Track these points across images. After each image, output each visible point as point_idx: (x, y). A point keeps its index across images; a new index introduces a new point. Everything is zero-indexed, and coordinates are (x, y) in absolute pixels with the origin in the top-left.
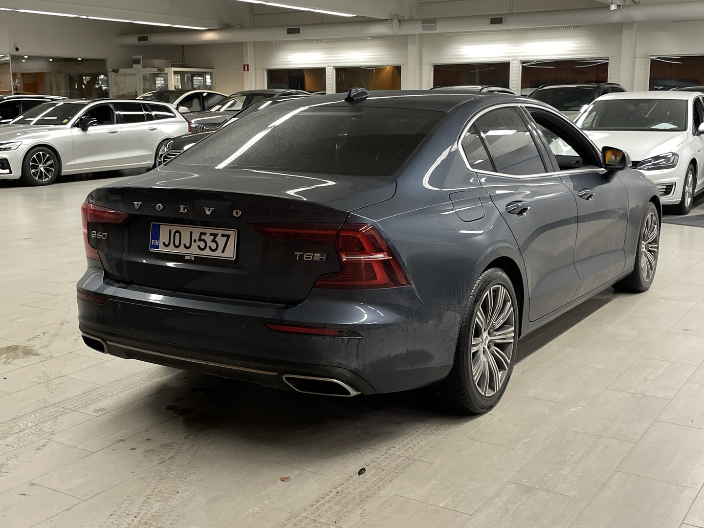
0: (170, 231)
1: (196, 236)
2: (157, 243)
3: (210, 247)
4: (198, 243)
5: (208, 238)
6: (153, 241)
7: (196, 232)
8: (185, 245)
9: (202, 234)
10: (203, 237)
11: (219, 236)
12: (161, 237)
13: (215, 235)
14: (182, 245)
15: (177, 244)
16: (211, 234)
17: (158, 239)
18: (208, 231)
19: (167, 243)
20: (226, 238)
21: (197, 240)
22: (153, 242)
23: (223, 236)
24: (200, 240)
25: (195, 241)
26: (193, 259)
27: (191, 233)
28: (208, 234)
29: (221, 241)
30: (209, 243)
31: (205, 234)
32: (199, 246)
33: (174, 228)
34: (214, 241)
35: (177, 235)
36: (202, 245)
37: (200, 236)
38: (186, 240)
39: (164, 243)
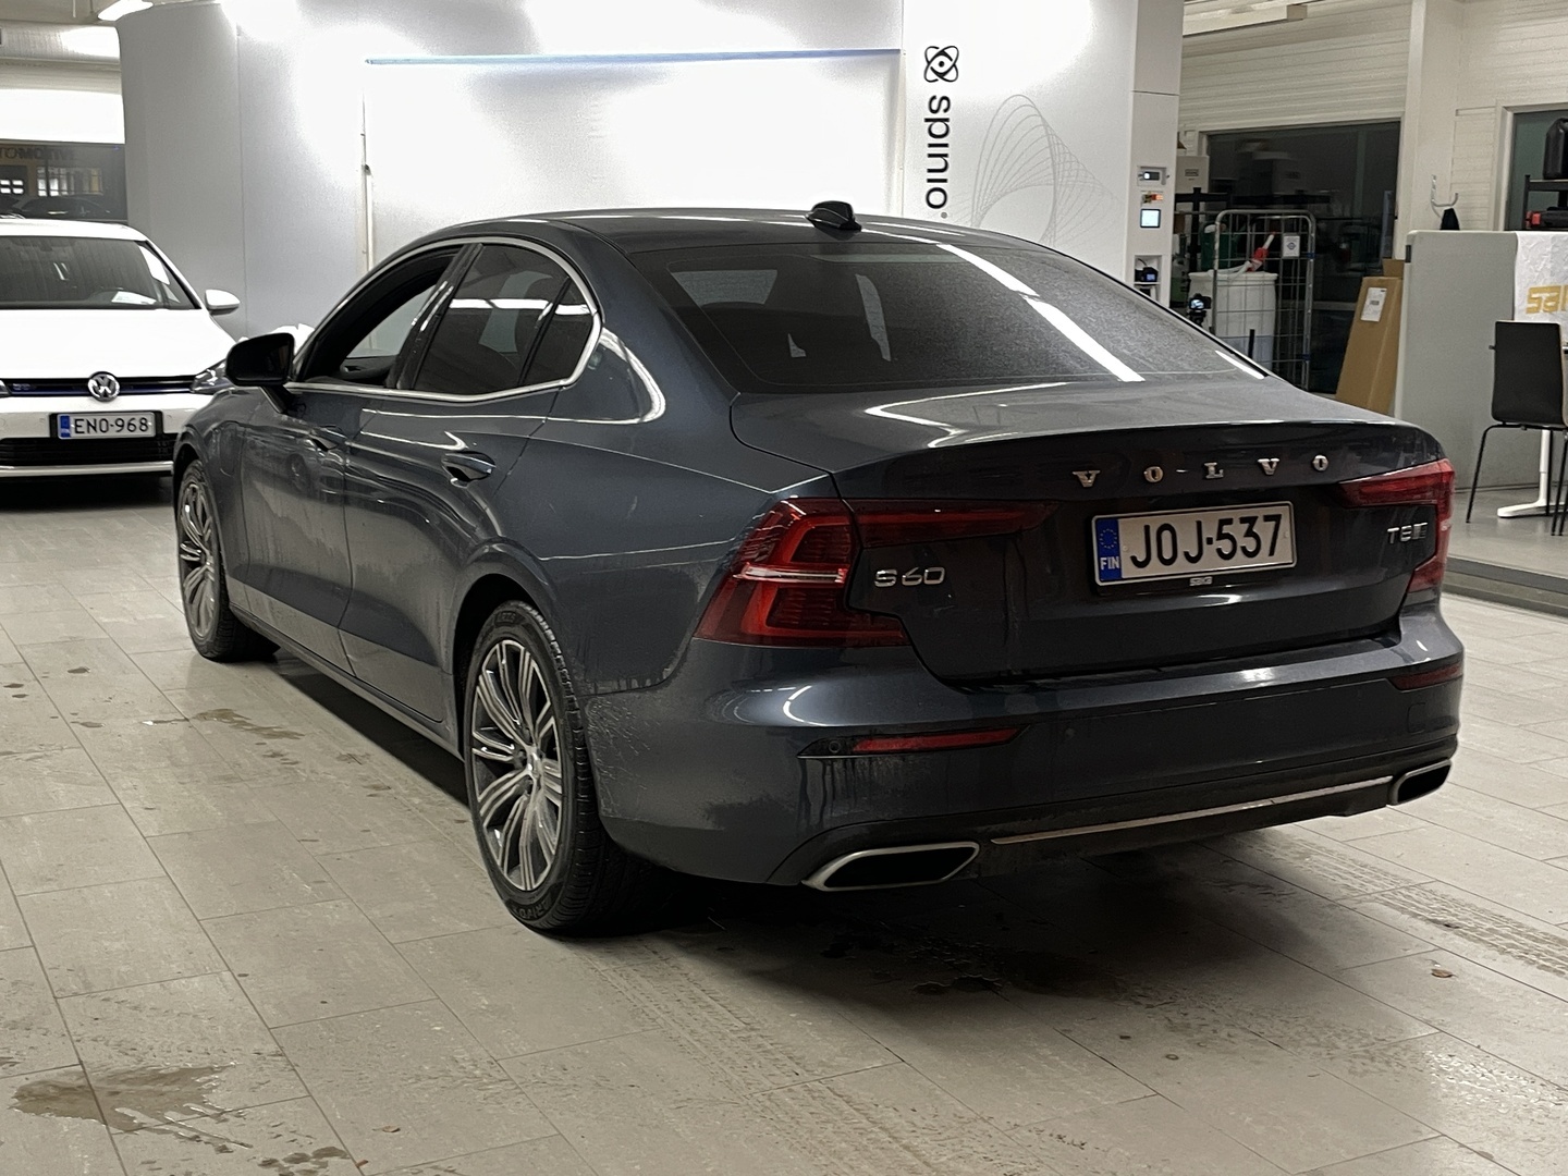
0: (1147, 528)
1: (1210, 531)
2: (1114, 562)
3: (1244, 549)
4: (1217, 544)
5: (1237, 530)
6: (1103, 559)
7: (1210, 519)
8: (1187, 554)
9: (1223, 522)
10: (1226, 529)
11: (1260, 521)
12: (1123, 548)
13: (1251, 521)
14: (1180, 555)
15: (1167, 555)
16: (1243, 520)
17: (1116, 552)
18: (1236, 514)
19: (1141, 559)
20: (1273, 523)
21: (1214, 540)
22: (1103, 564)
23: (1267, 518)
24: (1221, 536)
25: (1210, 541)
26: (1209, 582)
27: (1199, 524)
28: (1236, 522)
29: (1264, 530)
30: (1242, 541)
31: (1229, 522)
32: (1219, 551)
33: (1155, 522)
34: (1250, 533)
35: (1166, 535)
36: (1226, 547)
37: (1220, 529)
38: (1188, 544)
39: (1134, 559)
